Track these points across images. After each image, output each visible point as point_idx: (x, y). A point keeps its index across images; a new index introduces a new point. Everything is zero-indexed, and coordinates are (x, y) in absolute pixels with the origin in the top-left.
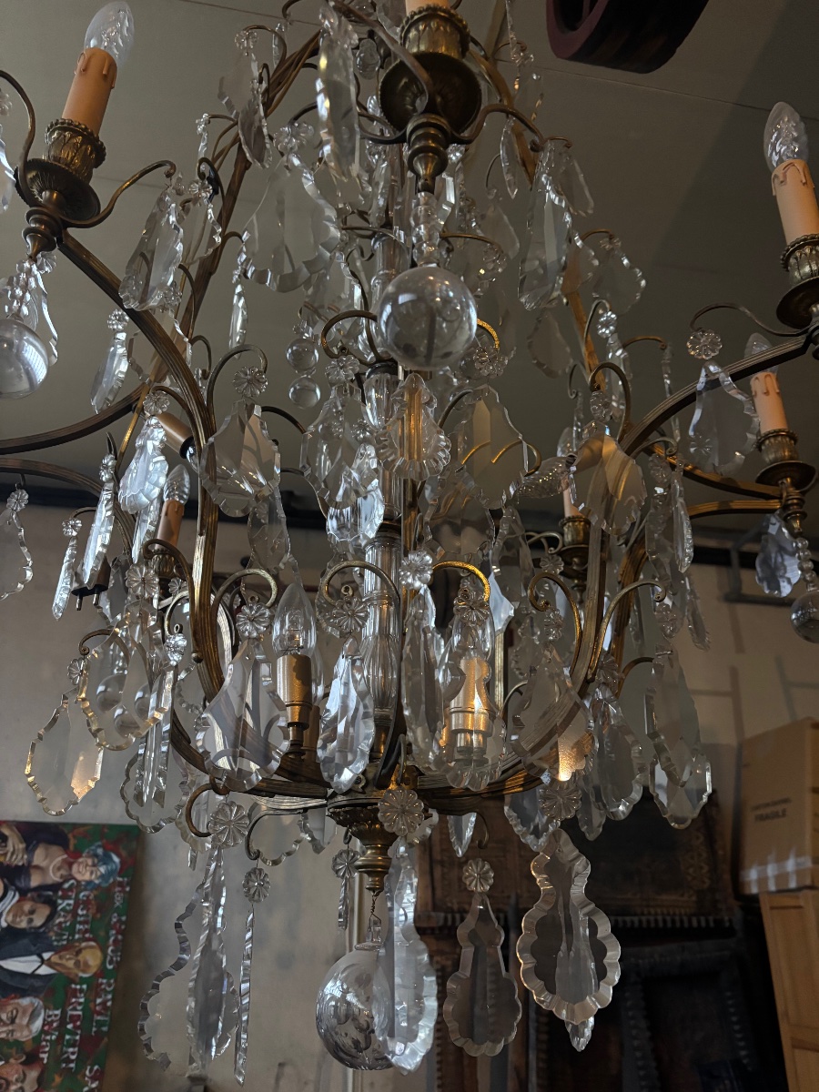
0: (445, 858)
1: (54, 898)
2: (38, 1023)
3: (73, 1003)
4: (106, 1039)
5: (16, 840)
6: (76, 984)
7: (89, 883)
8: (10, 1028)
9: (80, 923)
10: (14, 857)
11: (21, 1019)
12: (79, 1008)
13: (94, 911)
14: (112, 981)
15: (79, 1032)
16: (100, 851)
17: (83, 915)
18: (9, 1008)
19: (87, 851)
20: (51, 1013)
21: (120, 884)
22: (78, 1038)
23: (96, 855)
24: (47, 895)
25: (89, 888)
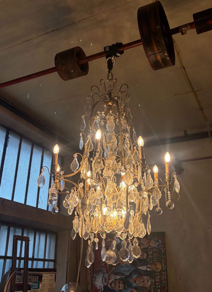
2: (150, 283)
3: (157, 278)
4: (166, 288)
6: (157, 273)
7: (155, 247)
8: (143, 284)
9: (155, 257)
11: (145, 281)
12: (159, 279)
13: (157, 254)
15: (159, 285)
16: (156, 239)
17: (155, 256)
18: (142, 279)
19: (153, 239)
21: (162, 247)
22: (159, 287)
23: (155, 240)
24: (146, 250)
25: (155, 248)
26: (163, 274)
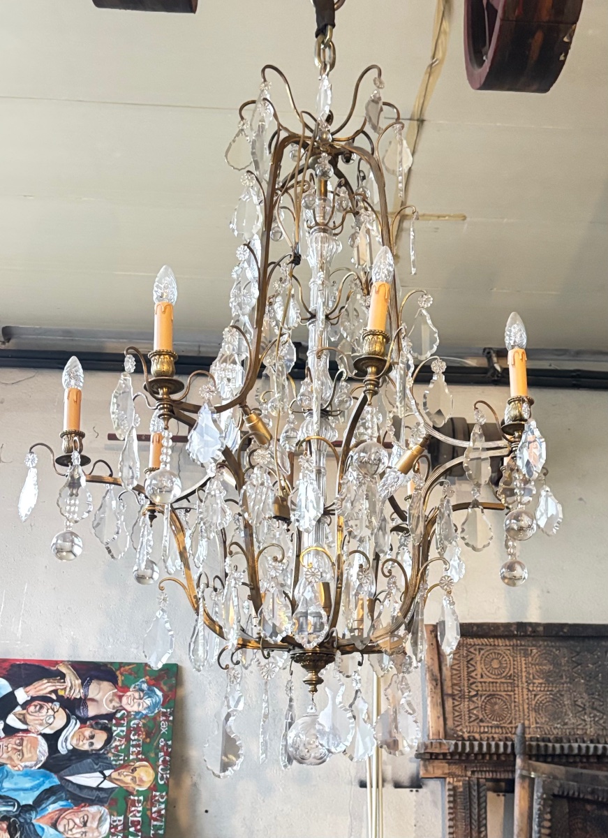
0: (456, 692)
1: (109, 726)
2: (106, 827)
3: (133, 811)
5: (73, 678)
6: (134, 796)
7: (138, 713)
8: (83, 830)
9: (133, 746)
10: (72, 691)
11: (91, 823)
12: (138, 815)
13: (144, 737)
14: (164, 794)
15: (140, 834)
16: (145, 686)
17: (135, 740)
18: (81, 814)
19: (133, 686)
20: (115, 819)
21: (164, 714)
23: (141, 690)
24: (104, 722)
25: (137, 717)
26: (157, 798)
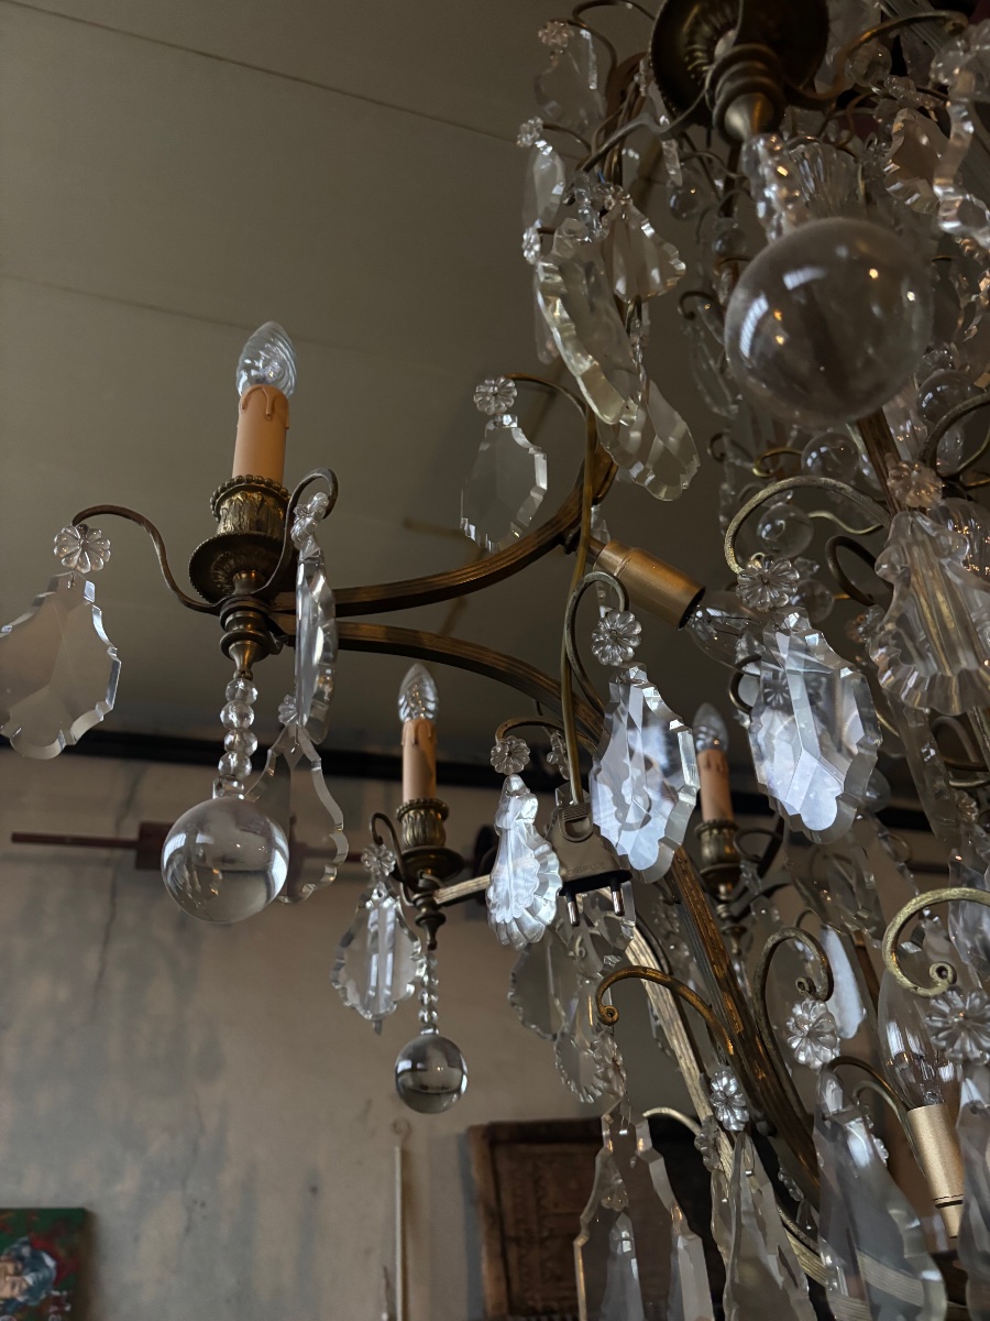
0: (522, 1234)
7: (9, 1301)
16: (26, 1251)
19: (6, 1251)
21: (57, 1301)
23: (21, 1258)
25: (9, 1309)
